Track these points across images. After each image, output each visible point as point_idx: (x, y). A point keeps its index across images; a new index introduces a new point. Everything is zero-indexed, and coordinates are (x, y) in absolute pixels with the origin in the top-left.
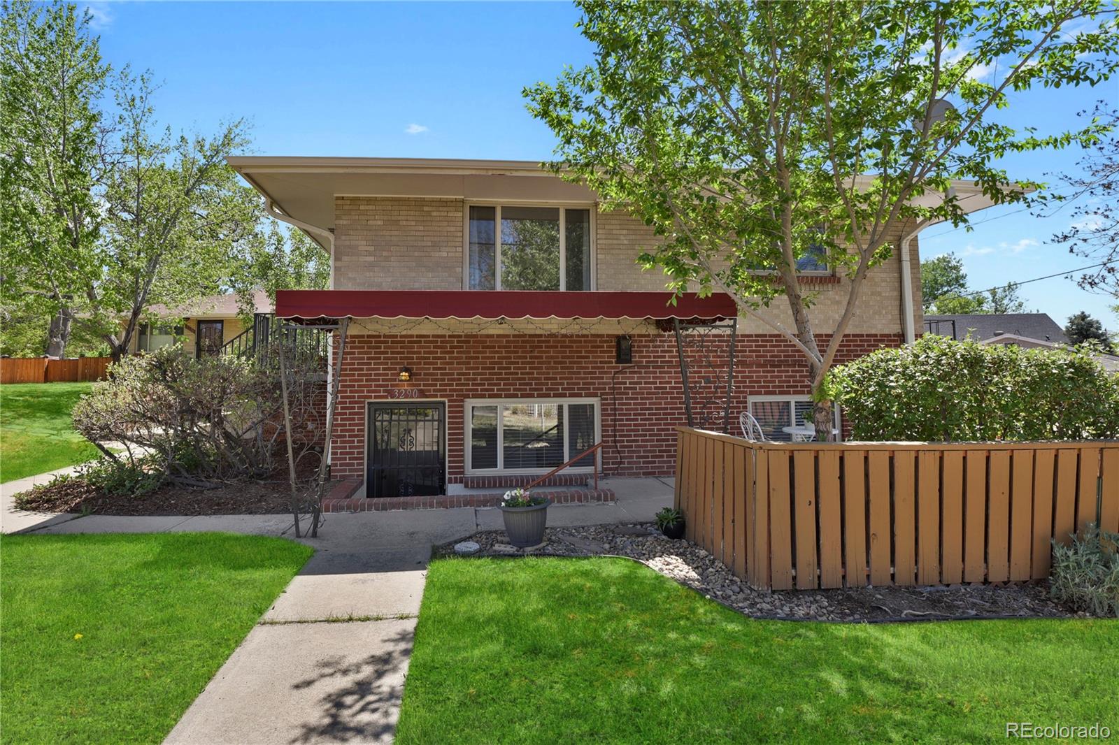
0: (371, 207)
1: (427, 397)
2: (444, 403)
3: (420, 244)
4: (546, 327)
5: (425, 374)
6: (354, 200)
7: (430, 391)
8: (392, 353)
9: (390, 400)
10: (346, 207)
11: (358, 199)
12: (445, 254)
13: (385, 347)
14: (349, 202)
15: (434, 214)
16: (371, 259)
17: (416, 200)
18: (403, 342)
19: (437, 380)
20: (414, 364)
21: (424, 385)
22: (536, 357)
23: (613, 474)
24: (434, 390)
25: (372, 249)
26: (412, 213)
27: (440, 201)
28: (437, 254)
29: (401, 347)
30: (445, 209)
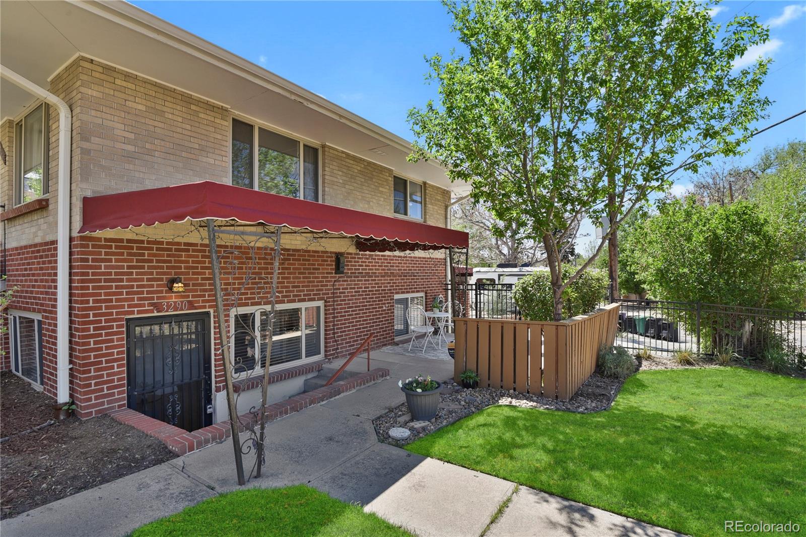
0: (130, 85)
1: (196, 308)
2: (208, 313)
3: (186, 144)
4: (293, 242)
5: (194, 285)
6: (107, 69)
7: (198, 302)
8: (158, 261)
9: (156, 314)
10: (97, 75)
11: (114, 70)
12: (212, 161)
13: (149, 255)
14: (100, 70)
15: (202, 115)
16: (130, 148)
17: (182, 94)
18: (170, 250)
19: (205, 290)
20: (182, 273)
21: (193, 296)
22: (286, 269)
23: (333, 358)
24: (203, 301)
25: (132, 136)
26: (179, 108)
27: (207, 103)
28: (204, 159)
29: (168, 256)
30: (212, 113)
